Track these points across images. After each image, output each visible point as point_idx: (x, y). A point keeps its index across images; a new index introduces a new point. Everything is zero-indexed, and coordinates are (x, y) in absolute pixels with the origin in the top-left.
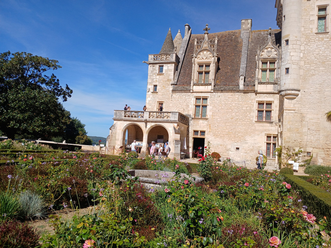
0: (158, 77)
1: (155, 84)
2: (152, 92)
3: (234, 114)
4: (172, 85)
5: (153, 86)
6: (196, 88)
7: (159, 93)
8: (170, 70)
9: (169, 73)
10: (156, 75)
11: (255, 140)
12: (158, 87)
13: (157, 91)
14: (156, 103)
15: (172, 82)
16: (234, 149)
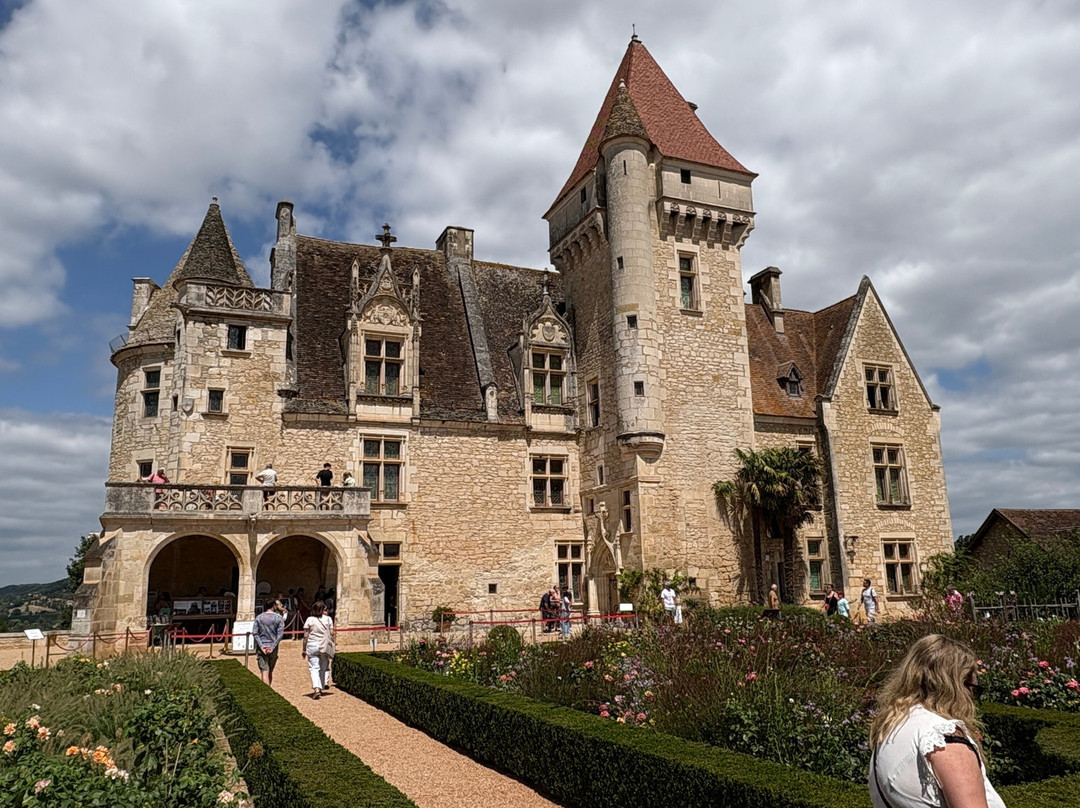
0: (226, 362)
1: (215, 385)
2: (204, 415)
3: (477, 489)
4: (281, 393)
5: (206, 393)
6: (364, 411)
7: (232, 419)
8: (273, 344)
9: (269, 352)
10: (217, 356)
11: (534, 558)
12: (227, 398)
13: (225, 410)
14: (224, 454)
15: (285, 385)
16: (483, 591)
